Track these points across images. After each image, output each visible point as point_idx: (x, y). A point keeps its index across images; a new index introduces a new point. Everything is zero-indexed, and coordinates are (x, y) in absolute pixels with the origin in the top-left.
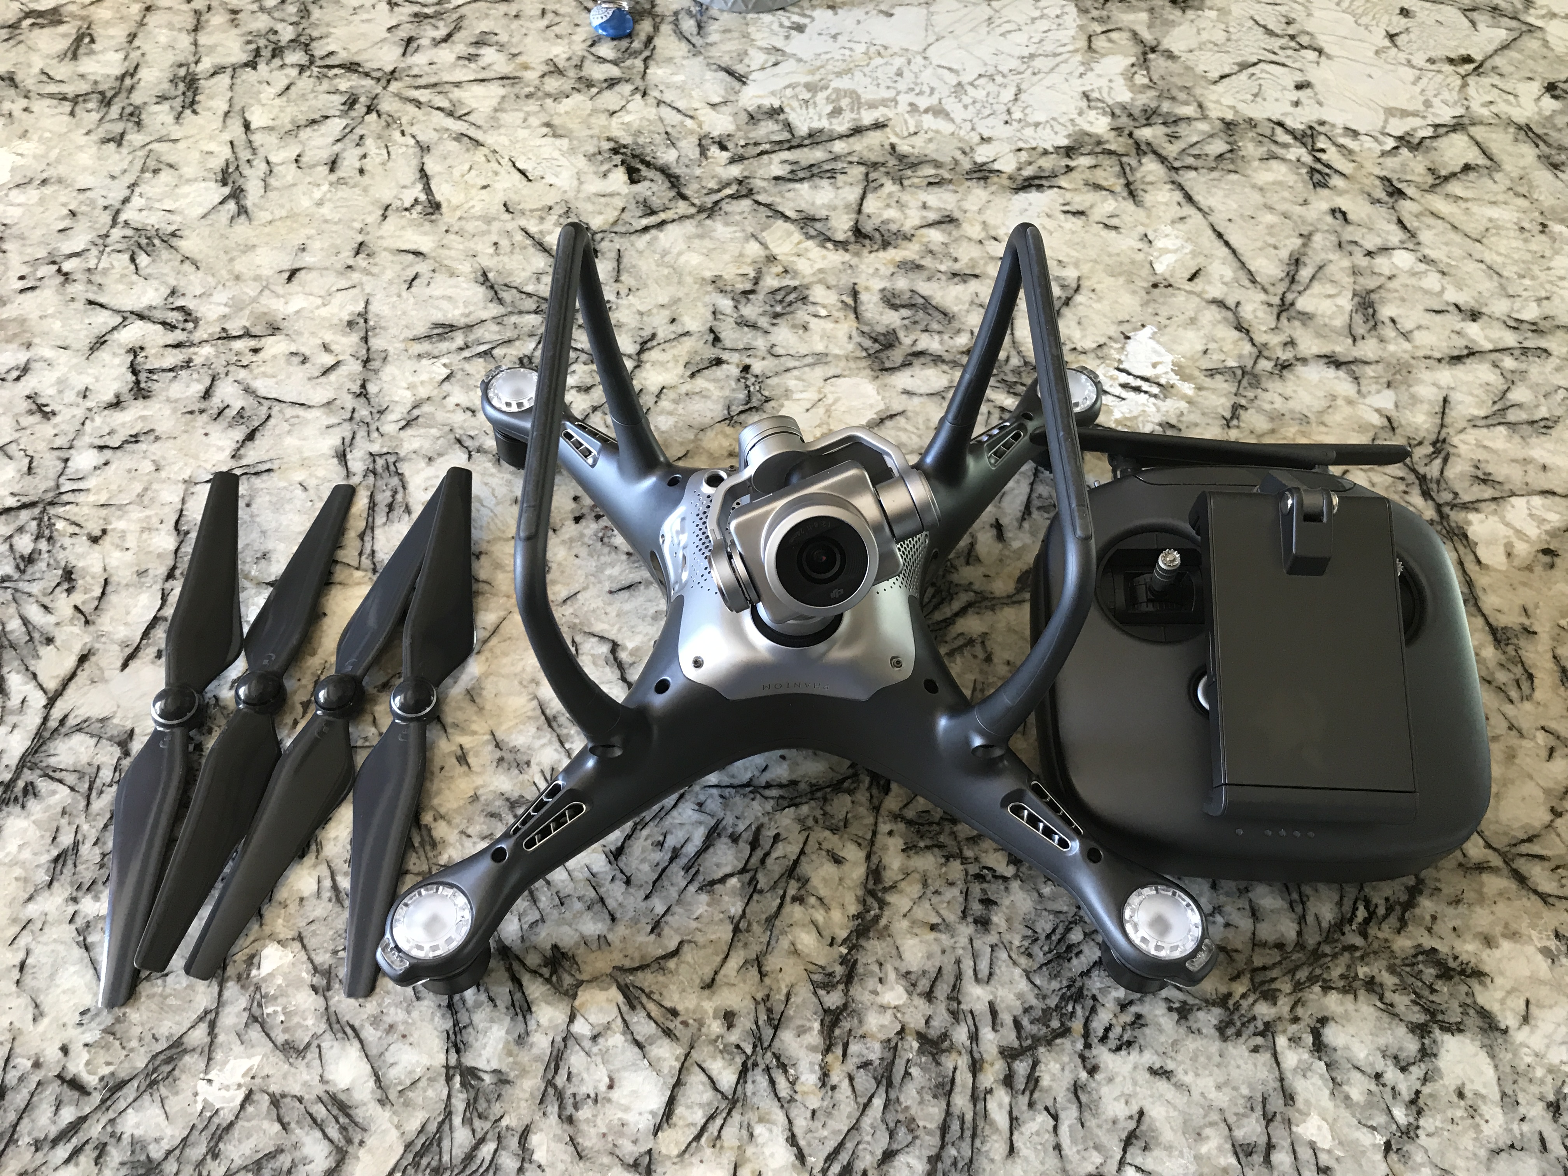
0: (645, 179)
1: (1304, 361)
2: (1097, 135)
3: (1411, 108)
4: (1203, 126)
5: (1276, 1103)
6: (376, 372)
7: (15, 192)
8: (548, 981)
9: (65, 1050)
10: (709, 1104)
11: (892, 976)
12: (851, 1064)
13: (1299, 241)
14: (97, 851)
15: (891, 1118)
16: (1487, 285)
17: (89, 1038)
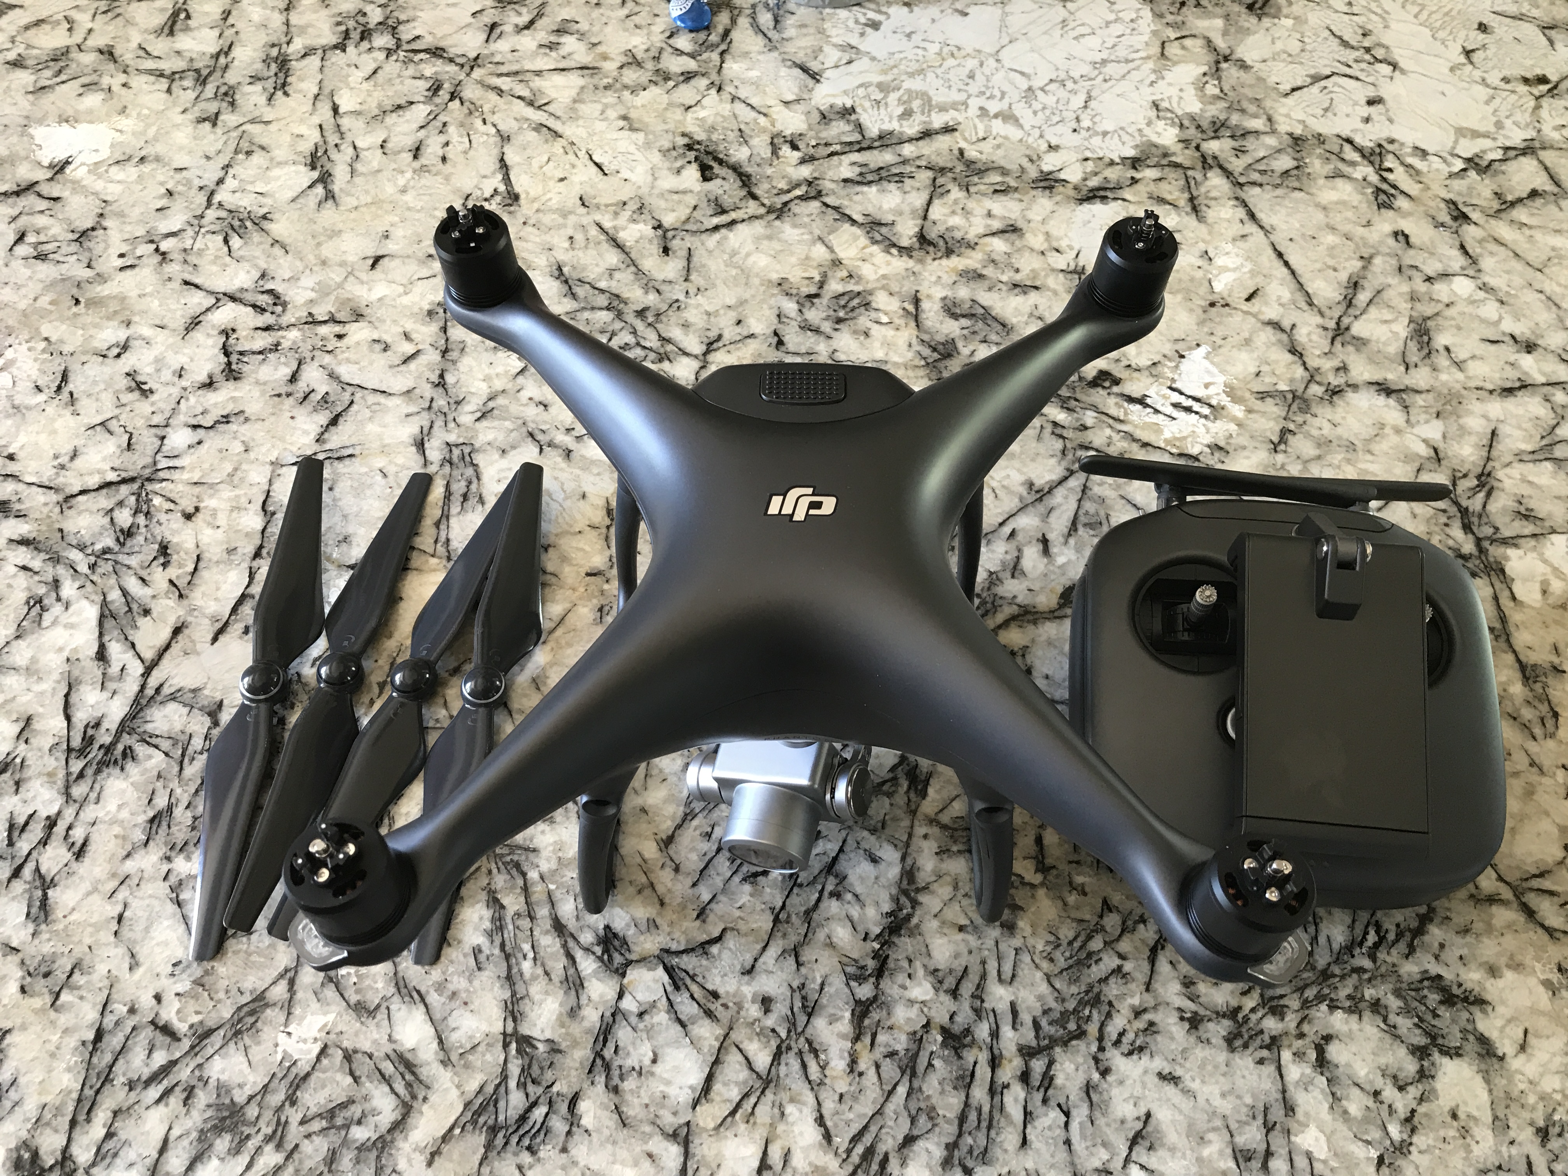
0: (717, 176)
1: (1354, 387)
2: (1164, 147)
3: (1482, 129)
4: (1271, 141)
5: (1277, 1114)
6: (454, 362)
7: (114, 169)
8: (600, 959)
9: (158, 998)
10: (745, 1082)
11: (921, 972)
12: (879, 1051)
13: (1359, 264)
14: (189, 814)
15: (913, 1106)
16: (1545, 316)
17: (180, 988)
